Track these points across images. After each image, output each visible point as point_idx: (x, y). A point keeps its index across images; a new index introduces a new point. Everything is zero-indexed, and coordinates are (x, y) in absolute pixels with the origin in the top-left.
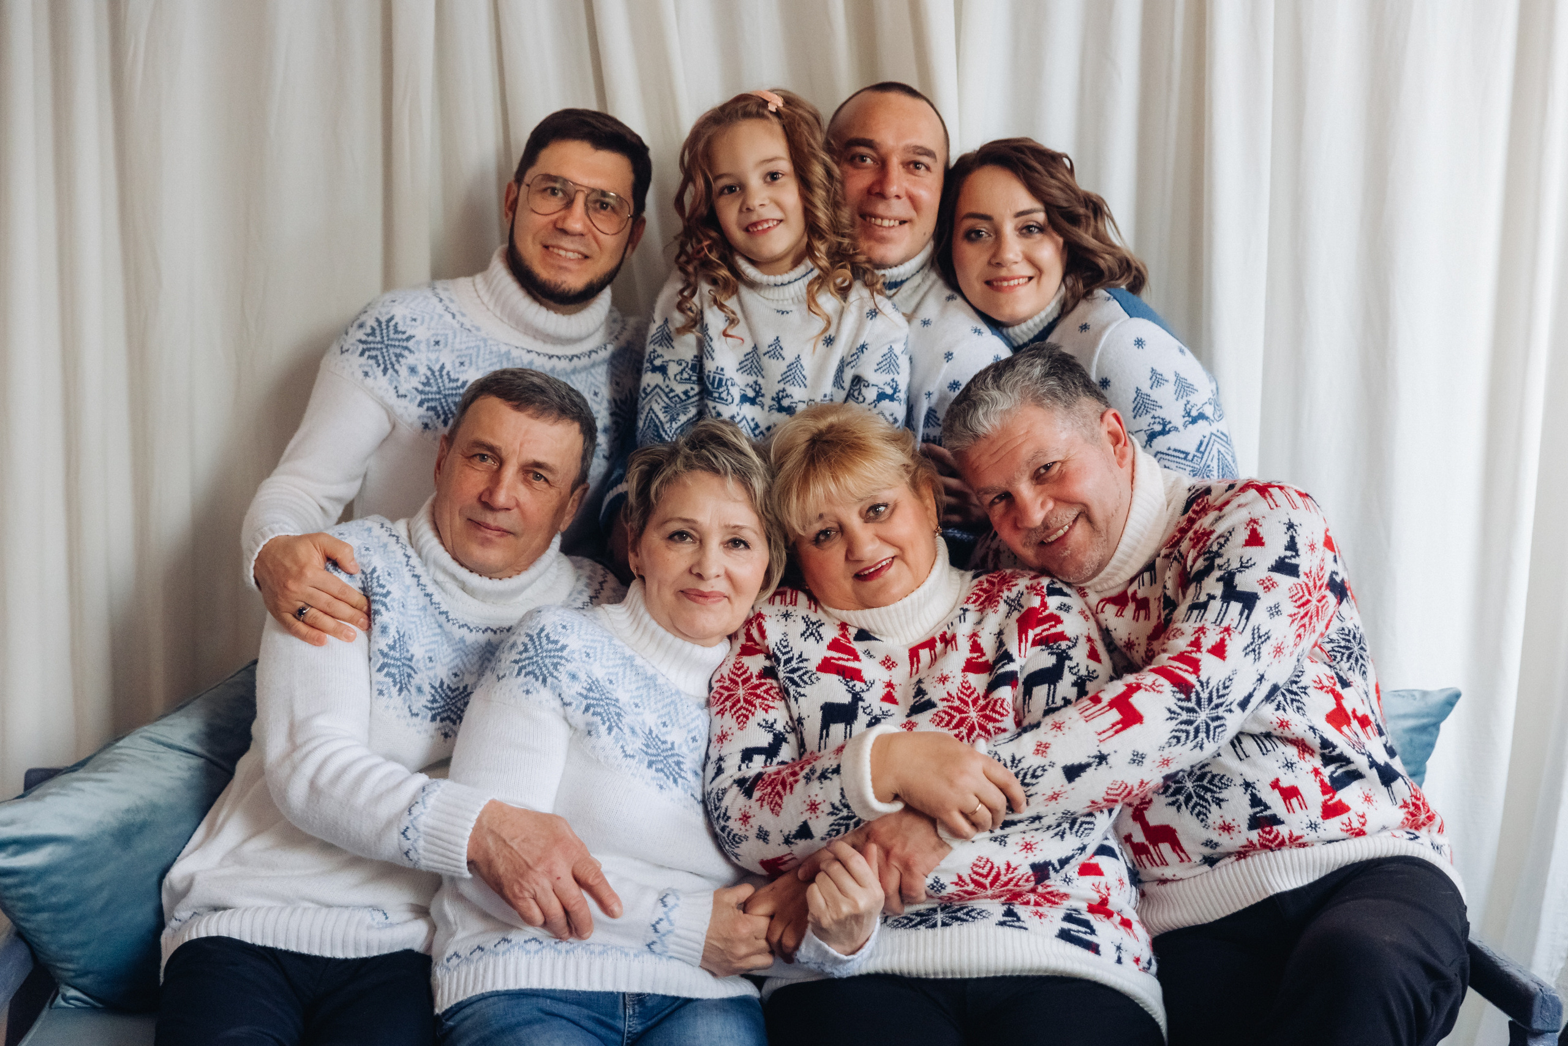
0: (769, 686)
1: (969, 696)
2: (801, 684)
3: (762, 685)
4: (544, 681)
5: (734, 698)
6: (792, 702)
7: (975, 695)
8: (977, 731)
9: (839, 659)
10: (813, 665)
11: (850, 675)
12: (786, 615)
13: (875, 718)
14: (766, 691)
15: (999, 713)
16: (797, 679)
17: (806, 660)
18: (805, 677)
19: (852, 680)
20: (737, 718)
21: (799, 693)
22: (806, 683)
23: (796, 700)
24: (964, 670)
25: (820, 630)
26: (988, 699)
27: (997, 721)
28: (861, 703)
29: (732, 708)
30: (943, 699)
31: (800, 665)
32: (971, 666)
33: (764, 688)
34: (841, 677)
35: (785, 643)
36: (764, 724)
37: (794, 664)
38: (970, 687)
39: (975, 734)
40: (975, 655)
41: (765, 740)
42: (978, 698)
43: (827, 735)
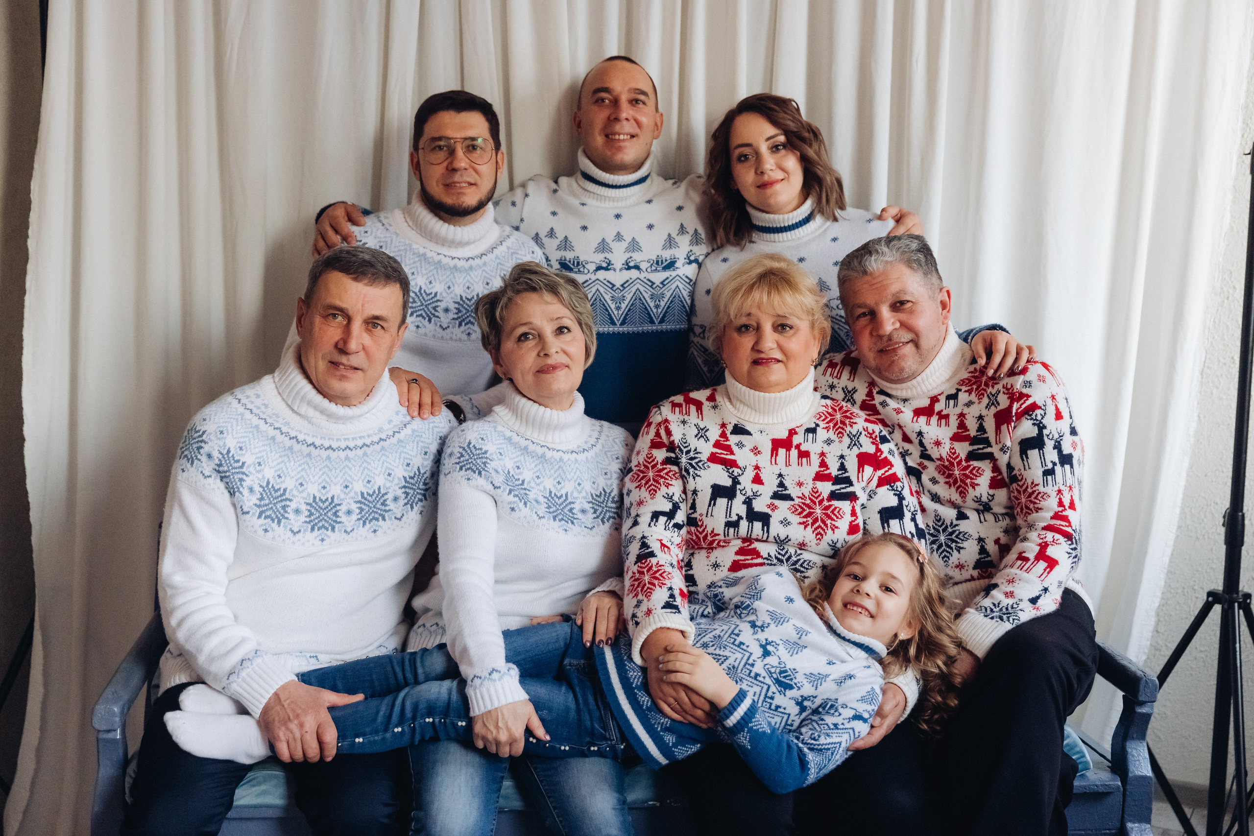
0: (668, 470)
1: (817, 498)
2: (698, 468)
3: (664, 469)
4: (480, 473)
5: (646, 478)
6: (691, 480)
7: (821, 498)
8: (819, 523)
9: (721, 454)
10: (704, 456)
11: (730, 464)
12: (684, 422)
13: (748, 498)
14: (667, 474)
15: (836, 516)
16: (695, 464)
17: (700, 453)
18: (700, 464)
19: (732, 467)
20: (650, 491)
21: (696, 474)
22: (700, 468)
23: (694, 478)
24: (814, 480)
25: (707, 434)
26: (830, 503)
27: (834, 520)
28: (738, 487)
29: (646, 484)
30: (799, 497)
31: (696, 455)
32: (819, 477)
33: (665, 471)
34: (724, 467)
35: (685, 441)
36: (666, 496)
37: (692, 454)
38: (817, 492)
39: (817, 525)
40: (822, 469)
41: (667, 507)
42: (823, 500)
43: (714, 504)
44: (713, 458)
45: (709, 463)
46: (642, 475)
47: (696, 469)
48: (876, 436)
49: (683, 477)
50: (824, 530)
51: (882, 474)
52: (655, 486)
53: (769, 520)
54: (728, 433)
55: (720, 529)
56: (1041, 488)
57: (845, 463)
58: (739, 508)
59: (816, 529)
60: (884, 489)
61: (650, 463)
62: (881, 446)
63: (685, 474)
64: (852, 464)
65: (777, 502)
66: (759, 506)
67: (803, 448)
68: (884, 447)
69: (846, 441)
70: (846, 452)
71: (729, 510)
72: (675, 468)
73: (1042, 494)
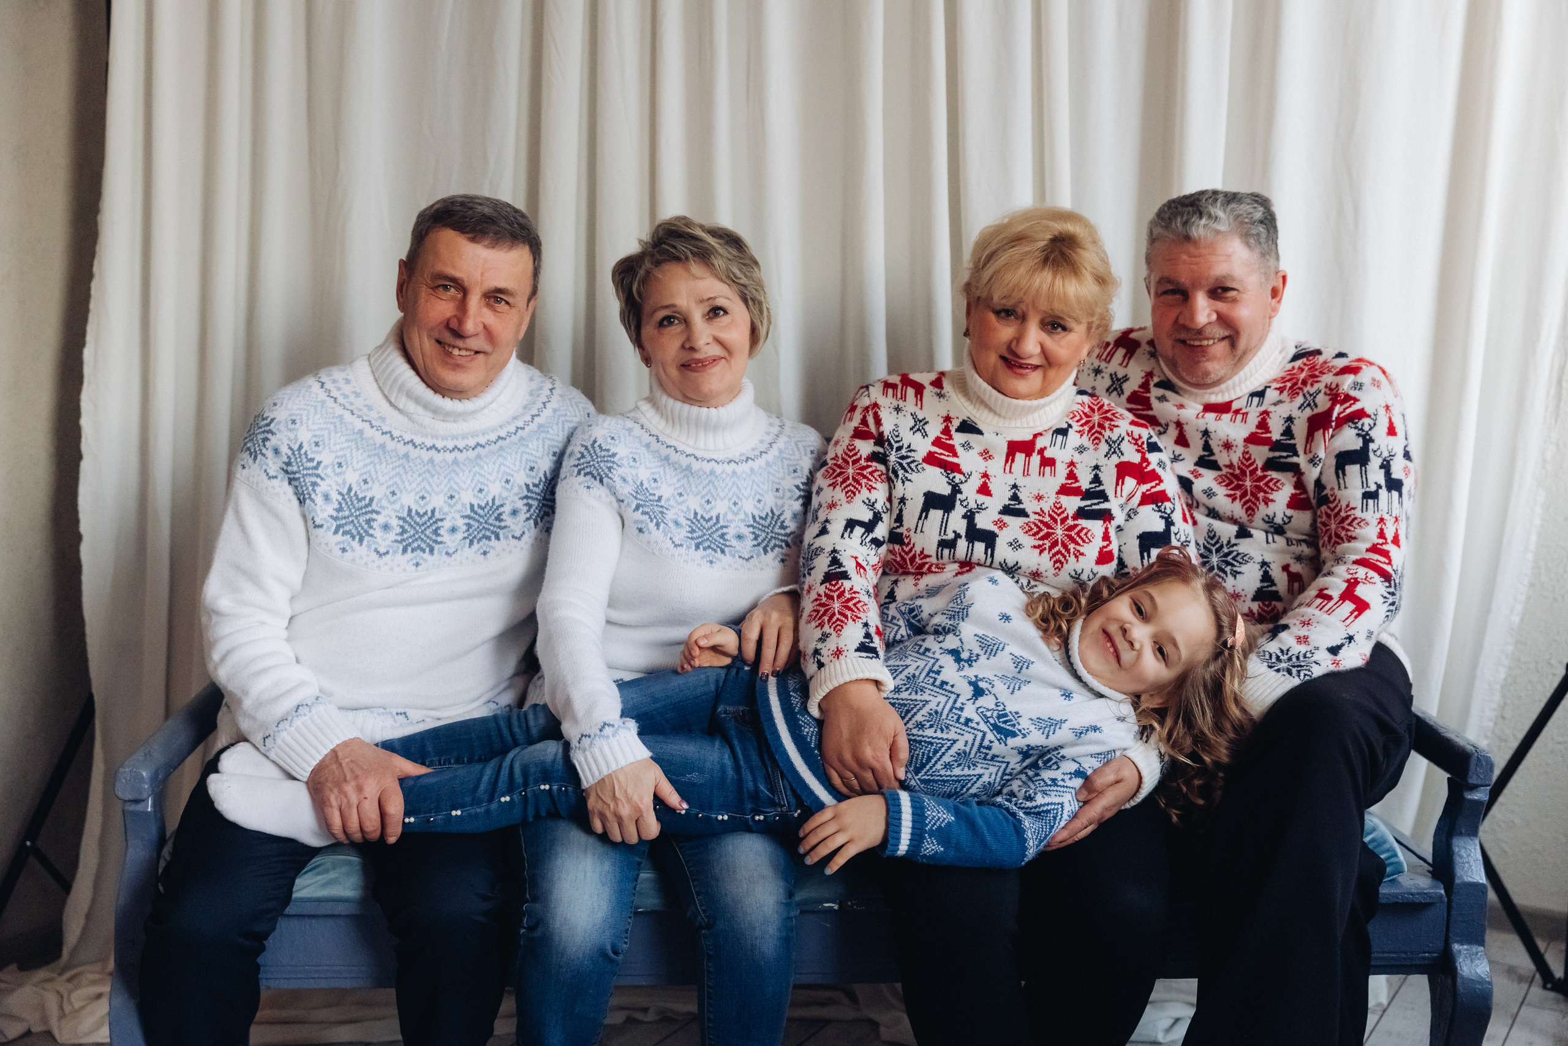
0: (873, 468)
1: (1059, 515)
2: (909, 470)
3: (868, 466)
4: (601, 480)
5: (845, 476)
6: (899, 484)
7: (1065, 515)
8: (1059, 547)
9: (941, 454)
10: (919, 456)
11: (951, 468)
12: (898, 409)
13: (970, 510)
14: (871, 473)
15: (1082, 539)
16: (907, 464)
17: (914, 451)
18: (913, 466)
19: (953, 472)
20: (847, 493)
21: (906, 478)
22: (913, 470)
23: (903, 482)
24: (1058, 493)
25: (926, 427)
26: (1076, 522)
27: (1079, 544)
28: (959, 496)
29: (842, 483)
30: (1036, 513)
31: (909, 454)
32: (1064, 490)
33: (870, 470)
34: (943, 471)
35: (897, 434)
36: (867, 502)
37: (903, 452)
38: (1061, 507)
39: (1056, 549)
40: (1070, 482)
41: (866, 516)
42: (1067, 518)
43: (926, 517)
44: (930, 459)
45: (925, 465)
46: (838, 471)
47: (906, 471)
48: (1143, 443)
49: (889, 480)
50: (1065, 557)
51: (1147, 490)
52: (855, 487)
53: (995, 540)
54: (953, 429)
55: (931, 548)
56: (1358, 513)
57: (1100, 475)
58: (957, 522)
59: (1054, 555)
60: (1148, 510)
61: (850, 457)
62: (1148, 455)
63: (893, 476)
64: (1109, 476)
65: (1007, 519)
66: (983, 522)
67: (1048, 454)
68: (1153, 458)
69: (1104, 447)
70: (1102, 461)
71: (944, 525)
72: (882, 468)
73: (1359, 520)
